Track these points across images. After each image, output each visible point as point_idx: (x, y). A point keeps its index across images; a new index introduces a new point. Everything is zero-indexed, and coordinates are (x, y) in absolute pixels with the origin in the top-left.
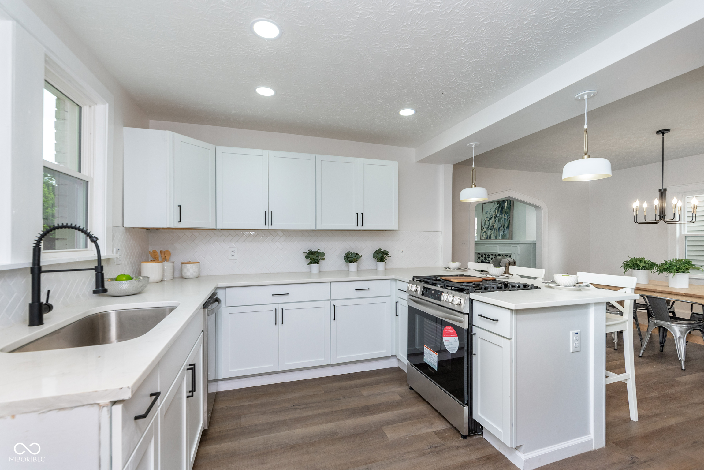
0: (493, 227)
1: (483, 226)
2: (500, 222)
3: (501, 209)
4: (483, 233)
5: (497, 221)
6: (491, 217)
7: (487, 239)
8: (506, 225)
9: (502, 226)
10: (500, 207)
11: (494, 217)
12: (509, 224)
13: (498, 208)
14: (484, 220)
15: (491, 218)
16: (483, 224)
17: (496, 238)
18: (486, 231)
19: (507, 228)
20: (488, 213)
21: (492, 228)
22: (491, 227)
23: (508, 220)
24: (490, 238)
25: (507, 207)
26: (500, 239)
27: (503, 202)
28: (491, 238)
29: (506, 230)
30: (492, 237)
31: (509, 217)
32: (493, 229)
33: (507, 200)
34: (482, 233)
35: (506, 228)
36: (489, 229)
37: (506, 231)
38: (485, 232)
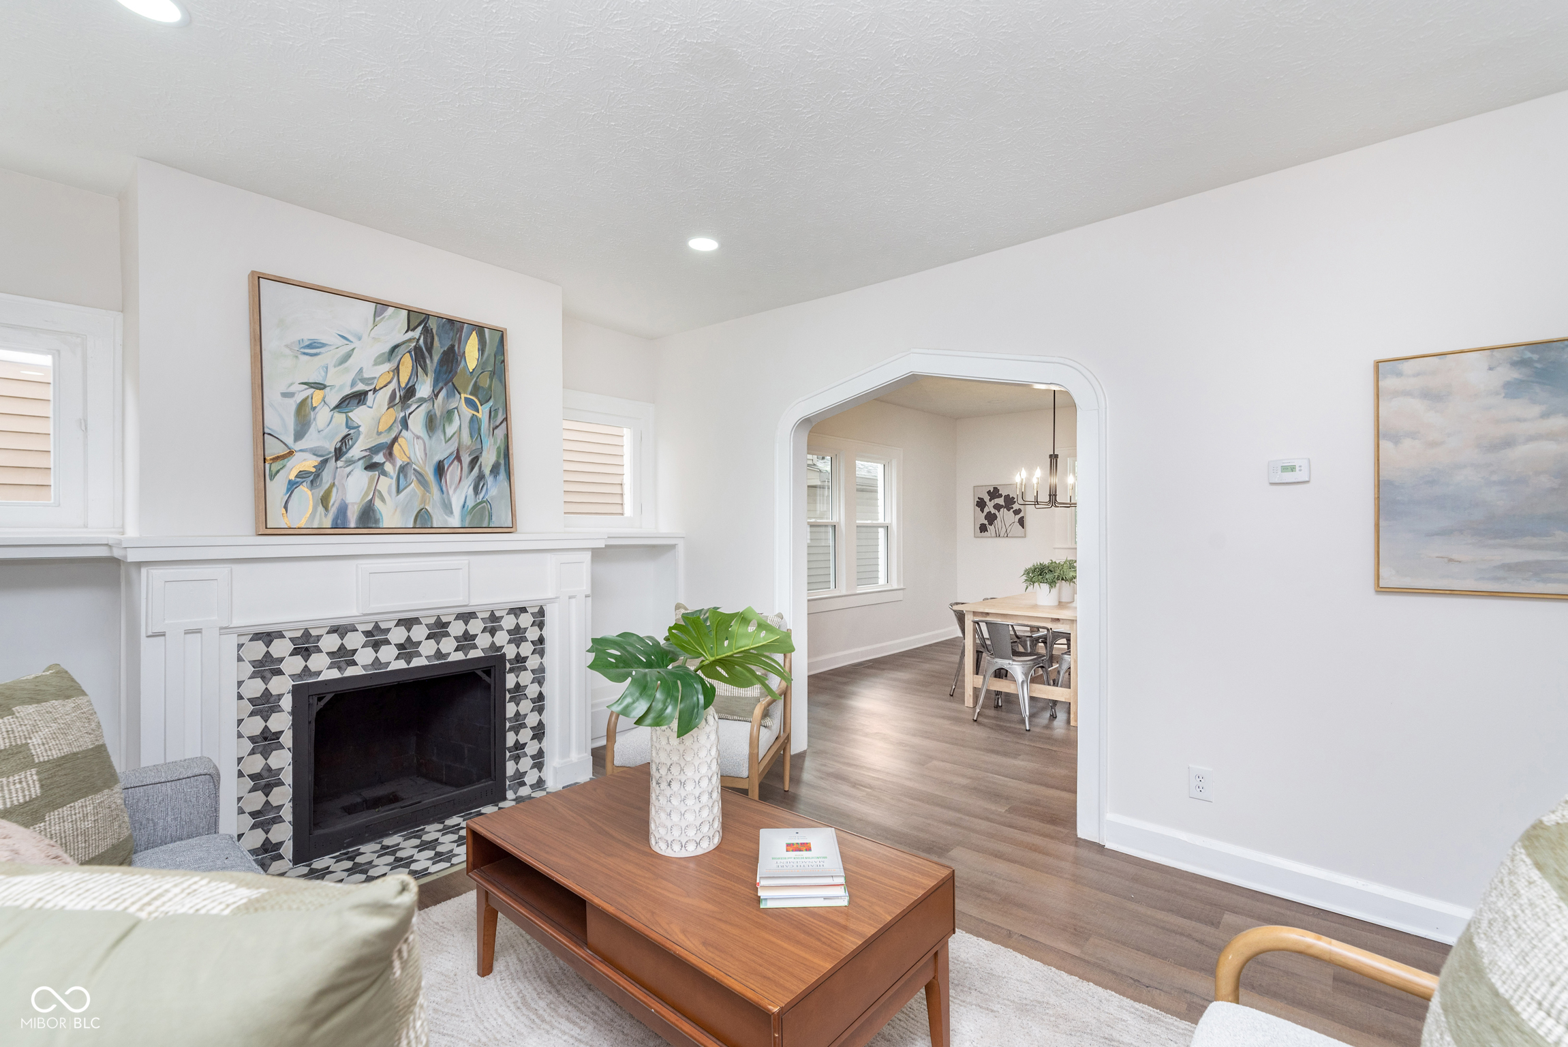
0: (390, 455)
1: (289, 440)
2: (439, 433)
3: (436, 358)
4: (292, 486)
5: (417, 422)
6: (361, 387)
7: (339, 525)
8: (489, 458)
9: (458, 458)
10: (430, 350)
11: (384, 395)
12: (506, 453)
13: (417, 349)
14: (285, 395)
15: (365, 393)
16: (280, 419)
17: (422, 523)
18: (326, 476)
19: (495, 470)
20: (328, 357)
21: (379, 458)
22: (374, 450)
23: (500, 432)
24: (368, 519)
25: (482, 365)
26: (453, 531)
27: (453, 325)
28: (377, 521)
29: (490, 480)
30: (390, 513)
31: (500, 417)
32: (388, 467)
33: (480, 329)
34: (277, 489)
35: (487, 471)
36: (350, 462)
37: (494, 489)
38: (313, 478)
